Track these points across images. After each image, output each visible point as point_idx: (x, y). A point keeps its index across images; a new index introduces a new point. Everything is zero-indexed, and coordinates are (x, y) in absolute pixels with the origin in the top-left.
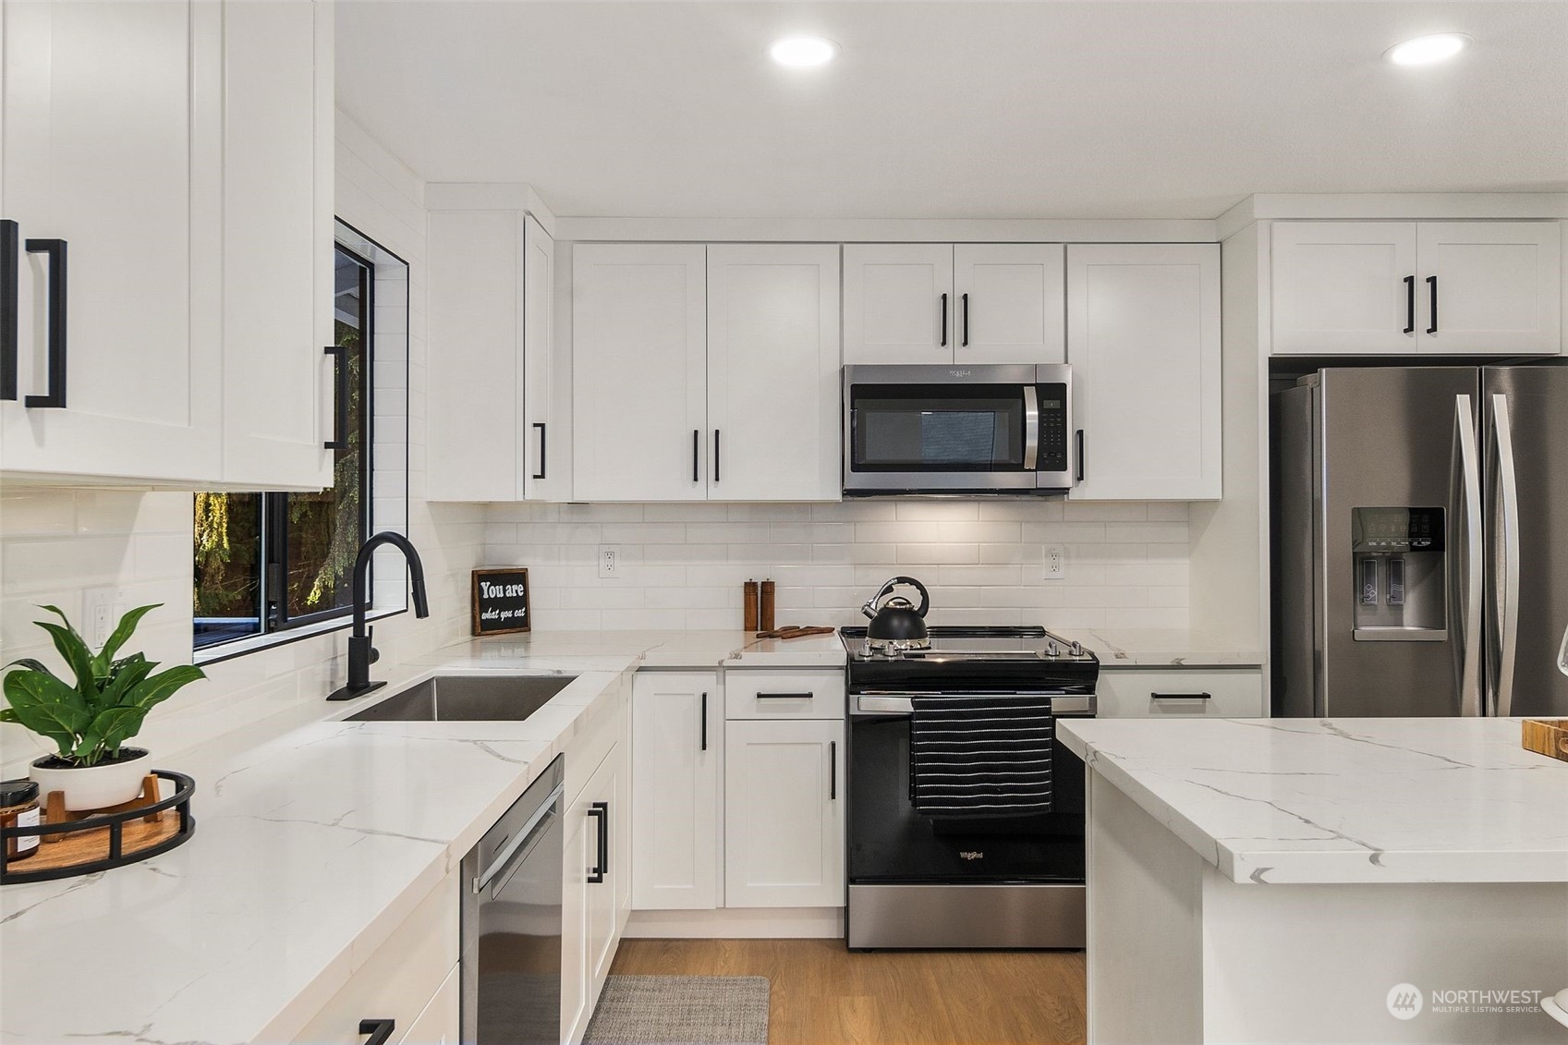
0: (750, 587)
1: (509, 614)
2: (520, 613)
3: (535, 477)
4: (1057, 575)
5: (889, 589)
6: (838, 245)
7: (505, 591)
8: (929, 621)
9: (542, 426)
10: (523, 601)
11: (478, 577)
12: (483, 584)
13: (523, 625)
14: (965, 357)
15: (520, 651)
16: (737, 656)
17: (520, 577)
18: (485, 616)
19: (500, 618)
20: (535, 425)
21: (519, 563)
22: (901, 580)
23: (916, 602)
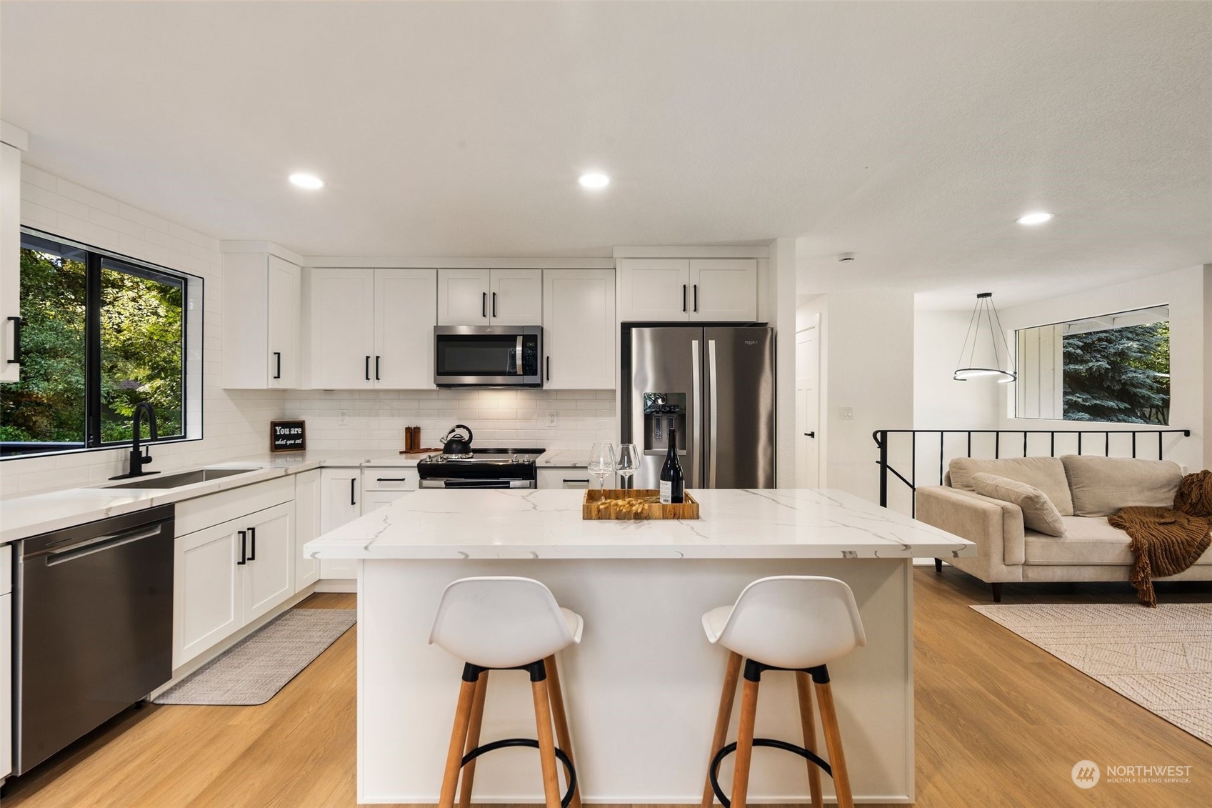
0: (408, 430)
1: (293, 442)
2: (299, 441)
3: (275, 377)
4: (552, 425)
5: (453, 431)
6: (435, 270)
7: (290, 431)
8: (472, 446)
9: (279, 354)
10: (302, 436)
11: (274, 425)
12: (277, 428)
13: (302, 447)
14: (495, 322)
15: (300, 459)
16: (368, 461)
17: (301, 425)
18: (277, 443)
19: (286, 444)
20: (275, 353)
21: (301, 418)
22: (459, 426)
23: (466, 437)
